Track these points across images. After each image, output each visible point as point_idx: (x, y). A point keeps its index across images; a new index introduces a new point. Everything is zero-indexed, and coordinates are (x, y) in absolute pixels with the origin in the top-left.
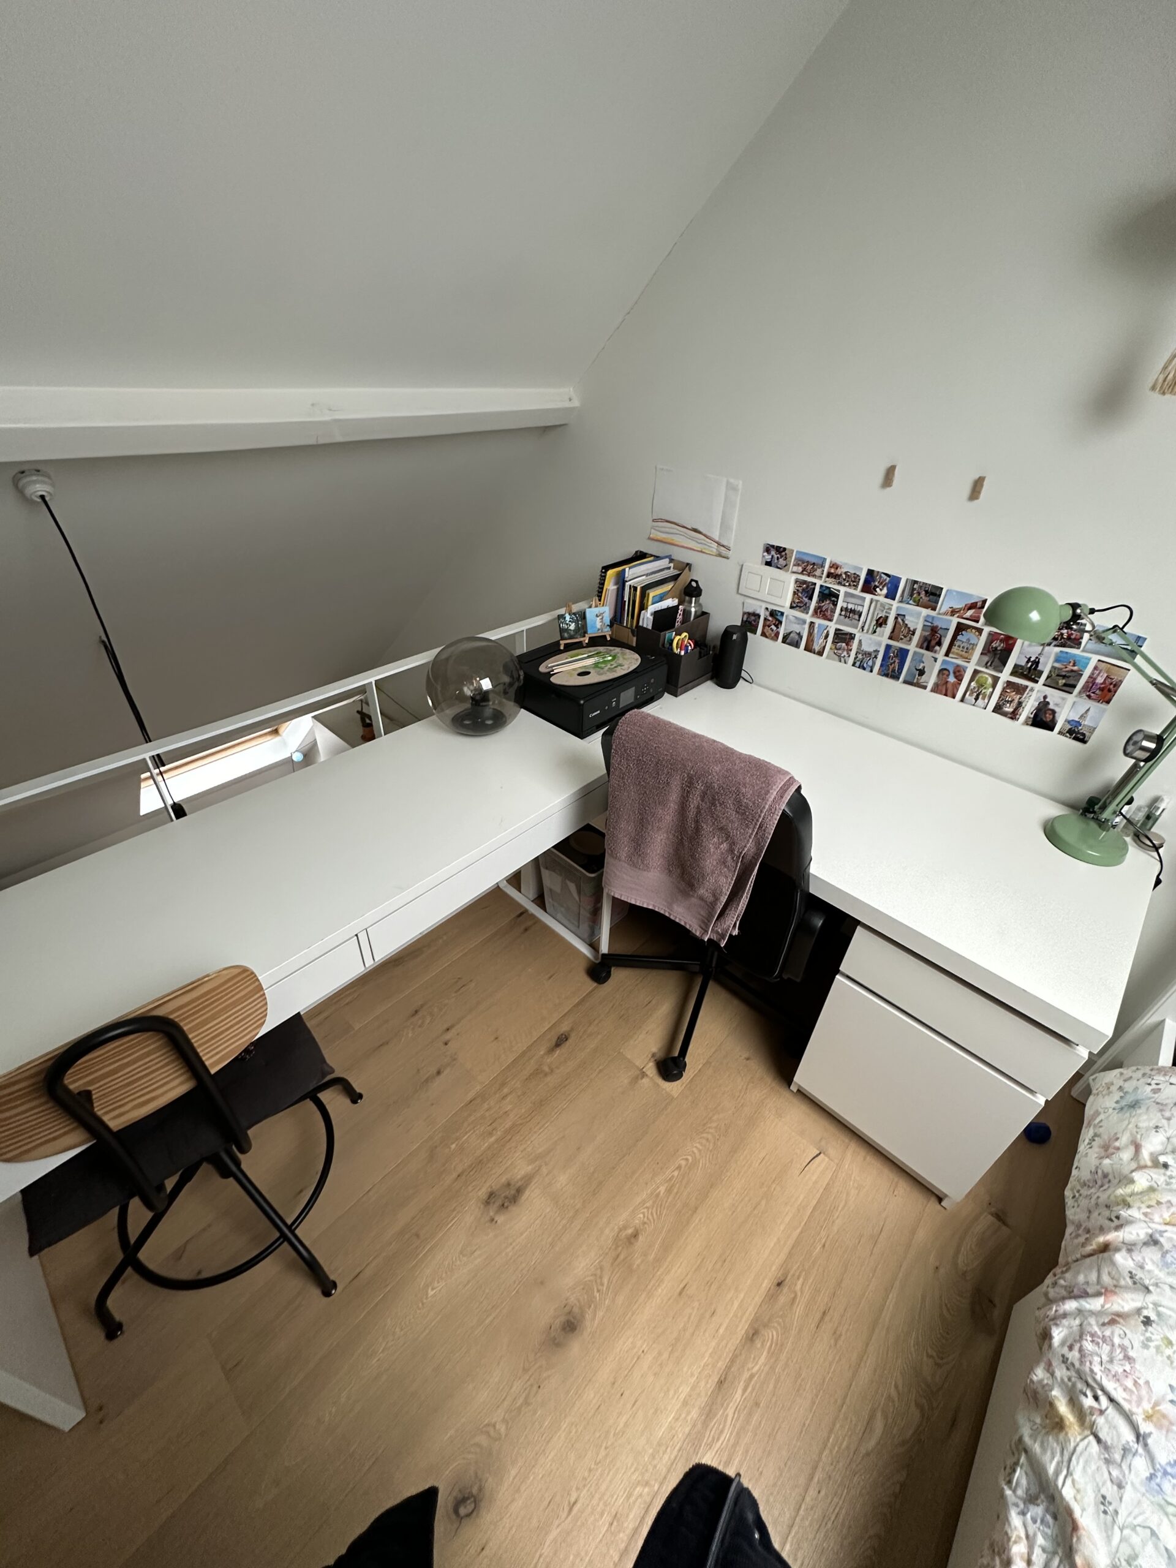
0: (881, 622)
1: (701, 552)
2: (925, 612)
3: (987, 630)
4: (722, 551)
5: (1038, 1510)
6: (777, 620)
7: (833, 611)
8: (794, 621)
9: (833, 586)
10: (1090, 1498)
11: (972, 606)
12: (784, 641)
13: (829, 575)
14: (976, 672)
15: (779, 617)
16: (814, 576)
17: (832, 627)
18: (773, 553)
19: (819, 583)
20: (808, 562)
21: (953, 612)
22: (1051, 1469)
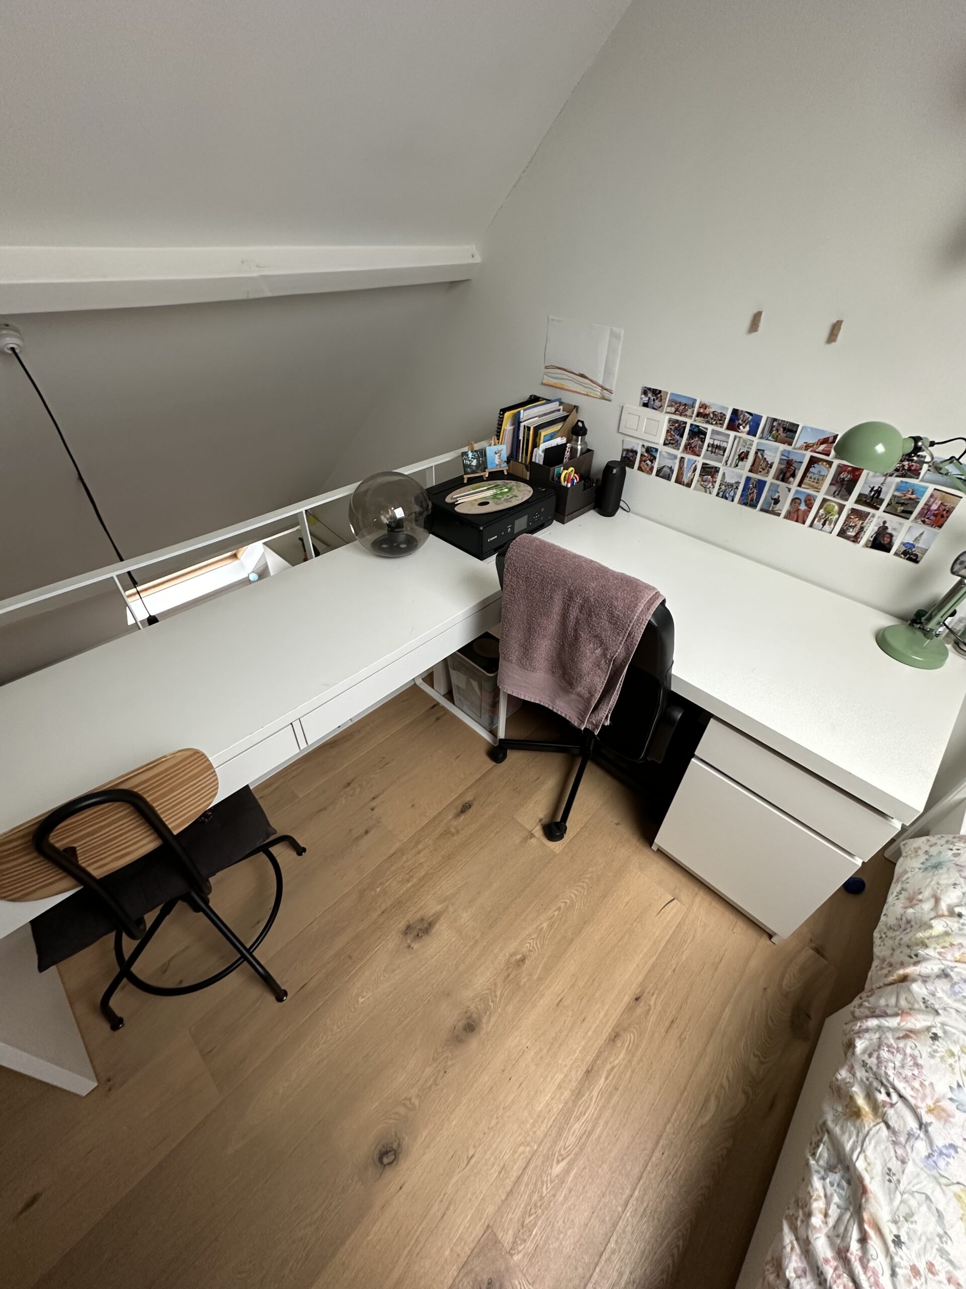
0: (743, 457)
1: (587, 395)
2: (782, 447)
3: (836, 462)
4: (606, 394)
5: (836, 1177)
6: (652, 455)
7: (701, 448)
8: (667, 456)
9: (703, 425)
10: (878, 1169)
11: (825, 441)
12: (657, 475)
13: (699, 415)
14: (824, 501)
15: (653, 453)
16: (686, 416)
17: (700, 461)
18: (650, 395)
19: (689, 422)
20: (680, 403)
21: (807, 447)
22: (848, 1147)
